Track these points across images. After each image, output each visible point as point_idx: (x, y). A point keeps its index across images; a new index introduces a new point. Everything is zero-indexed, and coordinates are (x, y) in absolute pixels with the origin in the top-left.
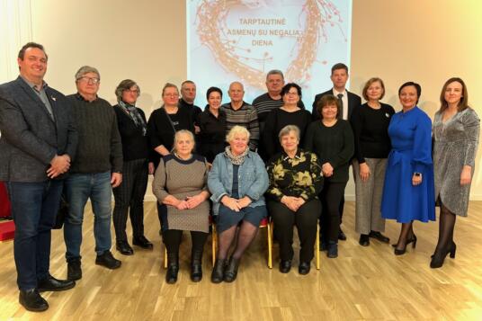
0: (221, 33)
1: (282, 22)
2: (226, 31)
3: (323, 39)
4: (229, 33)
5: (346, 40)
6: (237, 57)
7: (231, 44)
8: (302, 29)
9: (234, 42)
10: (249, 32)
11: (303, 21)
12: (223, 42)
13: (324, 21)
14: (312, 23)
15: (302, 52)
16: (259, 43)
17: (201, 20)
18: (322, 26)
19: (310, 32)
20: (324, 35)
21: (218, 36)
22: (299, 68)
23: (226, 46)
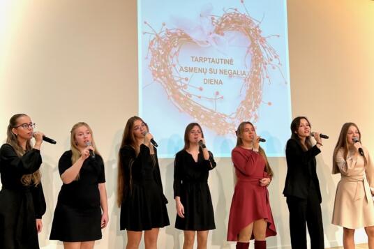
0: (173, 70)
1: (230, 62)
2: (178, 68)
3: (266, 80)
4: (181, 69)
5: (286, 83)
6: (190, 96)
7: (183, 81)
8: (248, 70)
9: (187, 79)
10: (201, 70)
11: (248, 62)
12: (176, 79)
13: (266, 64)
14: (257, 65)
15: (249, 92)
16: (210, 81)
17: (154, 55)
18: (265, 68)
19: (255, 73)
20: (267, 77)
21: (171, 73)
22: (248, 109)
23: (179, 84)
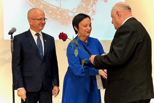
22: (87, 5)
